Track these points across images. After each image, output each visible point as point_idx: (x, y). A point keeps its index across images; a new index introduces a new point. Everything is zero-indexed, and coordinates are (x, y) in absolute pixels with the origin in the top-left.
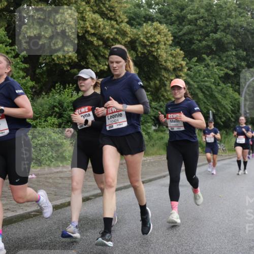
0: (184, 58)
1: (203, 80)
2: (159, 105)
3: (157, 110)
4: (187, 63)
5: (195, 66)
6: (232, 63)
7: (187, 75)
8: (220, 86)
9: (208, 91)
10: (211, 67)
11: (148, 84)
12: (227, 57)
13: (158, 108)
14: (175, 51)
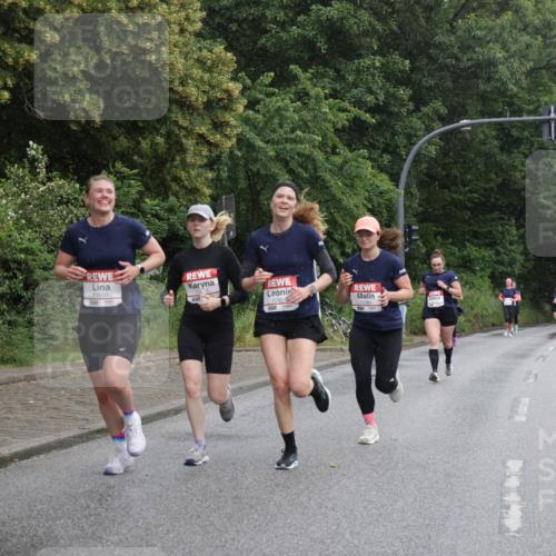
0: (236, 72)
1: (293, 136)
2: (165, 205)
3: (160, 219)
4: (245, 89)
5: (270, 95)
6: (370, 91)
7: (246, 121)
8: (339, 154)
9: (306, 169)
10: (313, 100)
11: (132, 144)
12: (358, 72)
13: (162, 213)
14: (211, 51)
